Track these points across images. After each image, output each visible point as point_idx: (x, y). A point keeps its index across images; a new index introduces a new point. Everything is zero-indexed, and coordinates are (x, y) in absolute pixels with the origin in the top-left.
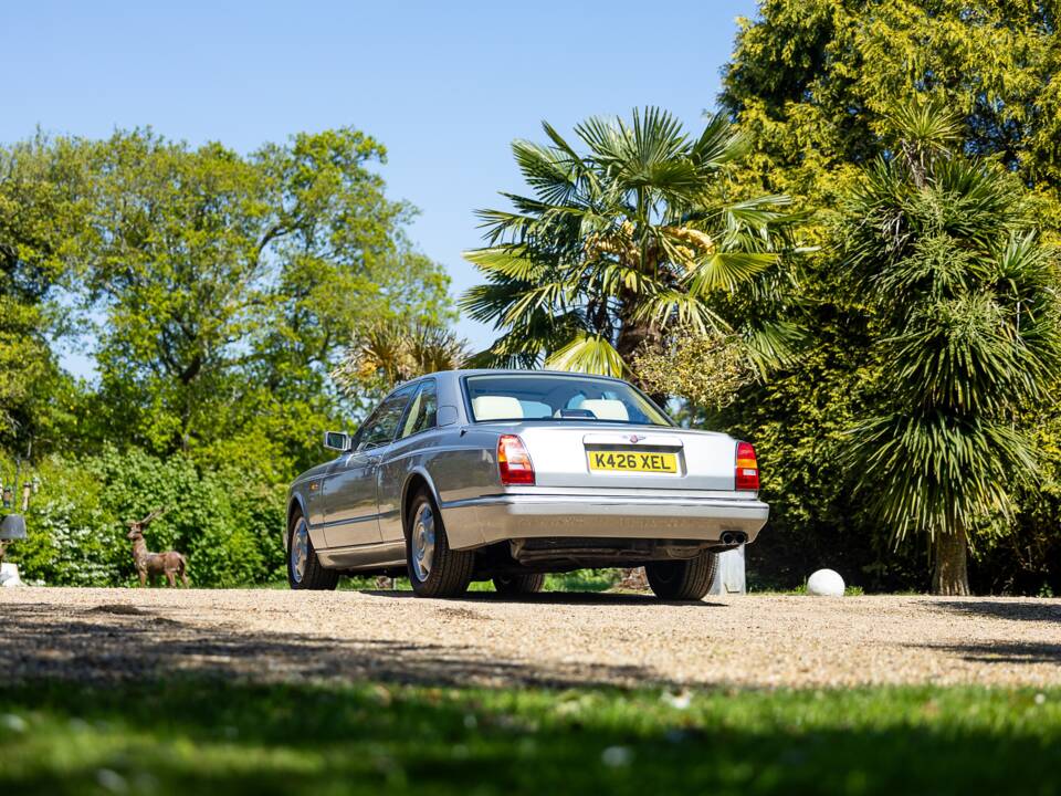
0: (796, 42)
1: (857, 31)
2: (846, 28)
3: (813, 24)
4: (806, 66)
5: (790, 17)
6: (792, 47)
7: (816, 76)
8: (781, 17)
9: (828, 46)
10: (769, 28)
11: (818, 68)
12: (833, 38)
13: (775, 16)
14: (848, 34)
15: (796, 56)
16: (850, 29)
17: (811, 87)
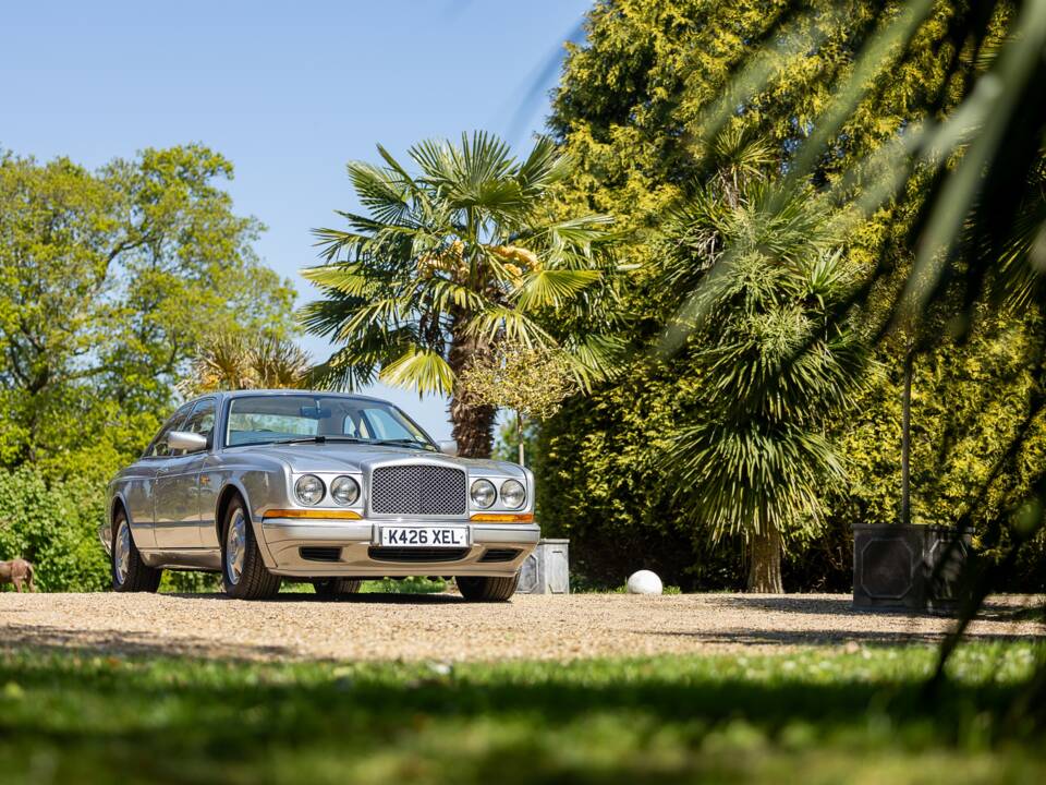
0: (621, 69)
1: (678, 58)
2: (667, 55)
3: (636, 50)
4: (628, 90)
5: (614, 44)
6: (617, 73)
7: (639, 99)
8: (606, 43)
9: (650, 72)
10: (594, 54)
11: (641, 94)
12: (655, 65)
13: (601, 42)
14: (669, 61)
15: (621, 79)
16: (671, 56)
17: (634, 111)
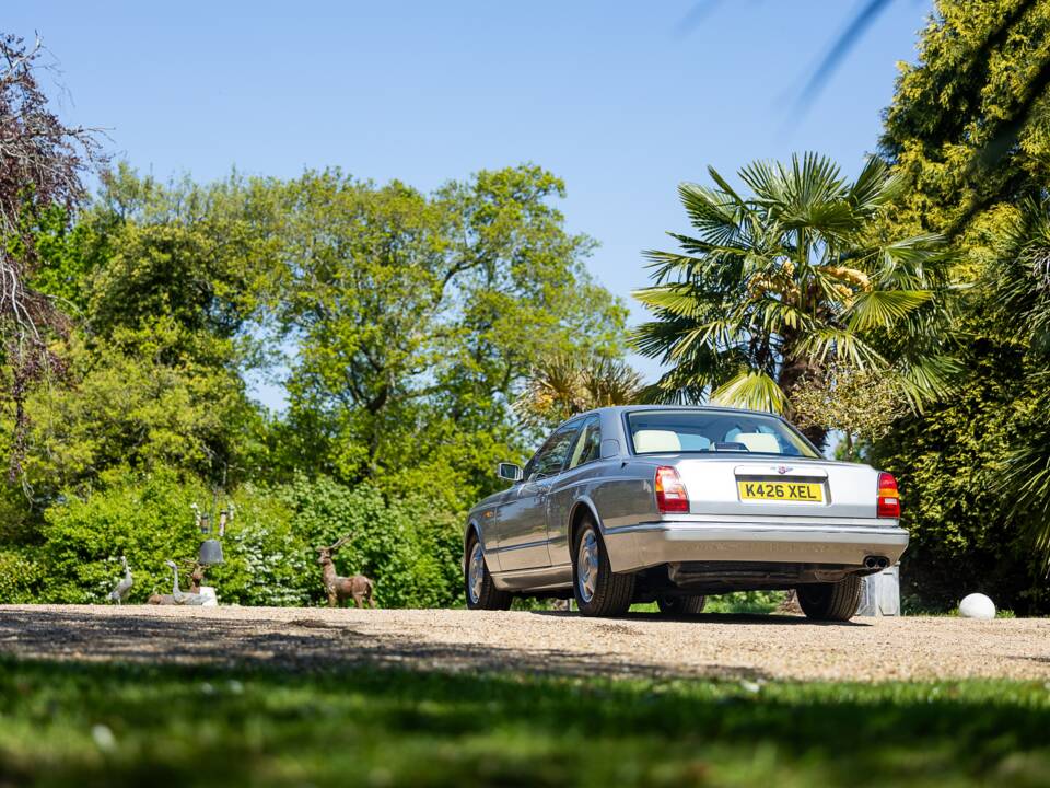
0: (954, 87)
1: (1012, 75)
2: (1002, 72)
3: (969, 69)
4: (963, 109)
5: (947, 62)
6: (950, 91)
7: (973, 118)
8: (939, 62)
9: (984, 90)
10: (927, 73)
11: (975, 111)
12: (989, 82)
13: (933, 62)
14: (1004, 78)
15: (954, 100)
16: (1005, 73)
17: (968, 130)
